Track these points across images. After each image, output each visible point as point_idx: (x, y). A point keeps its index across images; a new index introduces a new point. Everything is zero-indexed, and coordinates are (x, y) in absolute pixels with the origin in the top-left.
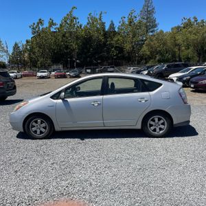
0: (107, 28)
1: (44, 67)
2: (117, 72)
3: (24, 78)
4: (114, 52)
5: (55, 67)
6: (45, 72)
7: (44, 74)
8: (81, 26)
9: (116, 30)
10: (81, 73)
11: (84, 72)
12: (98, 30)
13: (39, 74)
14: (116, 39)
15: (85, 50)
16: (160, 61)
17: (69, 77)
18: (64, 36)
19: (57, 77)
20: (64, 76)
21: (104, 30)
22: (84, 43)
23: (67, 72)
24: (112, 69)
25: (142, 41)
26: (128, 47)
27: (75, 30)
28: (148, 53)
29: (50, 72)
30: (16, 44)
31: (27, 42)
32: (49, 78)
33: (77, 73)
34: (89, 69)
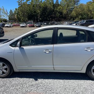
0: (55, 2)
1: (24, 21)
2: (59, 24)
3: (14, 27)
4: (58, 14)
5: (29, 22)
6: (24, 24)
7: (23, 25)
8: (42, 1)
9: (59, 3)
10: (42, 24)
11: (43, 24)
12: (50, 3)
13: (21, 25)
14: (59, 8)
15: (44, 13)
16: (81, 19)
17: (35, 26)
18: (33, 6)
19: (30, 27)
20: (33, 26)
21: (53, 4)
22: (43, 10)
23: (35, 24)
24: (57, 23)
25: (72, 9)
26: (65, 12)
27: (39, 3)
28: (75, 15)
29: (27, 24)
30: (11, 11)
31: (16, 9)
32: (26, 27)
33: (40, 25)
34: (45, 23)
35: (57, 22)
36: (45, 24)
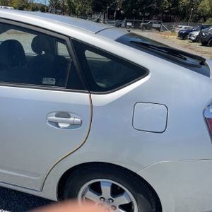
24: (158, 25)
34: (130, 22)
35: (160, 23)
36: (129, 24)
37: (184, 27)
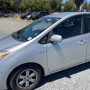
4: (5, 6)
24: (7, 15)
37: (17, 14)
